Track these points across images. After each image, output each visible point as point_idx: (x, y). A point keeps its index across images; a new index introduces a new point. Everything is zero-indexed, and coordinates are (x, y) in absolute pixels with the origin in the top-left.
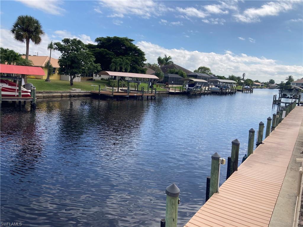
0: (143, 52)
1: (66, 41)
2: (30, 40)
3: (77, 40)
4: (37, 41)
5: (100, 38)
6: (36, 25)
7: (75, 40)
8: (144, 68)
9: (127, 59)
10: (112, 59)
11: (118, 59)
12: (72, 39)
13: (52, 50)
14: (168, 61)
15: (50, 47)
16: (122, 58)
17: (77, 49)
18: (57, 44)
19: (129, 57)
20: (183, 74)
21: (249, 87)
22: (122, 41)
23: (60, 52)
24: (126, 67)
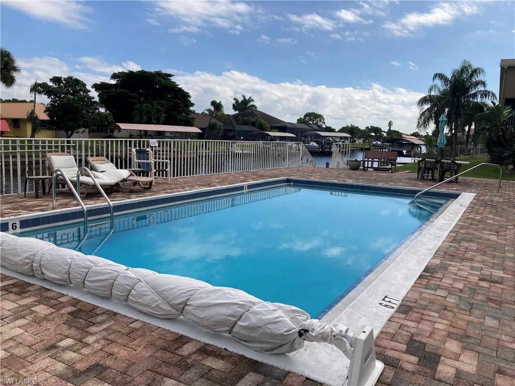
1: (56, 80)
3: (74, 78)
5: (119, 72)
6: (6, 58)
7: (71, 78)
8: (190, 117)
9: (159, 104)
10: (135, 104)
11: (145, 105)
12: (65, 76)
14: (248, 105)
15: (34, 89)
16: (152, 104)
18: (42, 85)
19: (164, 100)
20: (262, 126)
21: (379, 143)
23: (47, 96)
24: (158, 116)
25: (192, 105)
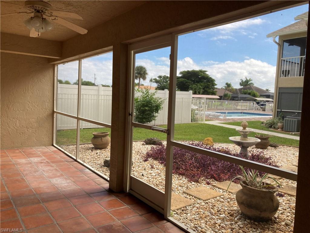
0: (214, 79)
1: (160, 77)
2: (141, 78)
3: (166, 76)
4: (144, 78)
6: (144, 70)
7: (165, 76)
8: (215, 90)
9: (200, 85)
10: (189, 85)
11: (194, 85)
12: (163, 75)
13: (152, 82)
14: (249, 83)
15: (151, 81)
17: (166, 81)
18: (155, 79)
19: (203, 83)
20: (255, 95)
22: (197, 73)
23: (156, 84)
24: (199, 91)
25: (216, 85)
